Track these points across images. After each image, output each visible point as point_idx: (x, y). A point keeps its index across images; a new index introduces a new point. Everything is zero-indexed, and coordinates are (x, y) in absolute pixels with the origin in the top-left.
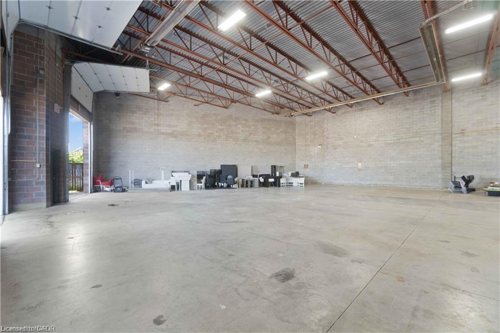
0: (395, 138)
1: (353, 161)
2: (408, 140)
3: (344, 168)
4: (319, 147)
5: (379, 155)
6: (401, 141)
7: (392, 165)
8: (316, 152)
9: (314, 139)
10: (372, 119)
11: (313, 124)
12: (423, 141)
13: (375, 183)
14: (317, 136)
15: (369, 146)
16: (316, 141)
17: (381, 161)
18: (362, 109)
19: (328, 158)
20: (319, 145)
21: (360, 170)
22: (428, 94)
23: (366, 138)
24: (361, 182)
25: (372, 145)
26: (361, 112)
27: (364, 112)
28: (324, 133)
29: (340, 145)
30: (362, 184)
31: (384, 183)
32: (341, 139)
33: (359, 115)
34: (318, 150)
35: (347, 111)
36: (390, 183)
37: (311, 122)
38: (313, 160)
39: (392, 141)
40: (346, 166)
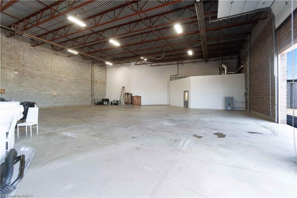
0: (75, 79)
1: (50, 89)
2: (80, 81)
3: (42, 94)
4: (15, 72)
5: (67, 87)
6: (77, 81)
7: (73, 94)
8: (12, 78)
9: (10, 63)
10: (63, 64)
11: (10, 47)
12: (85, 83)
13: (64, 105)
14: (13, 61)
15: (60, 80)
16: (12, 65)
17: (68, 91)
18: (57, 54)
19: (23, 84)
20: (16, 71)
21: (54, 96)
22: (87, 61)
23: (59, 75)
24: (56, 105)
25: (63, 80)
26: (56, 56)
27: (58, 56)
28: (19, 59)
29: (38, 76)
30: (56, 106)
31: (69, 104)
32: (39, 70)
33: (54, 57)
34: (14, 76)
35: (44, 50)
36: (72, 104)
37: (7, 43)
38: (10, 84)
39: (73, 80)
40: (44, 93)
